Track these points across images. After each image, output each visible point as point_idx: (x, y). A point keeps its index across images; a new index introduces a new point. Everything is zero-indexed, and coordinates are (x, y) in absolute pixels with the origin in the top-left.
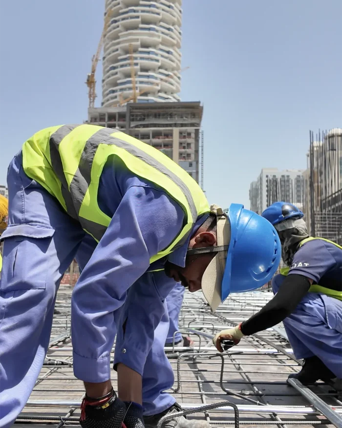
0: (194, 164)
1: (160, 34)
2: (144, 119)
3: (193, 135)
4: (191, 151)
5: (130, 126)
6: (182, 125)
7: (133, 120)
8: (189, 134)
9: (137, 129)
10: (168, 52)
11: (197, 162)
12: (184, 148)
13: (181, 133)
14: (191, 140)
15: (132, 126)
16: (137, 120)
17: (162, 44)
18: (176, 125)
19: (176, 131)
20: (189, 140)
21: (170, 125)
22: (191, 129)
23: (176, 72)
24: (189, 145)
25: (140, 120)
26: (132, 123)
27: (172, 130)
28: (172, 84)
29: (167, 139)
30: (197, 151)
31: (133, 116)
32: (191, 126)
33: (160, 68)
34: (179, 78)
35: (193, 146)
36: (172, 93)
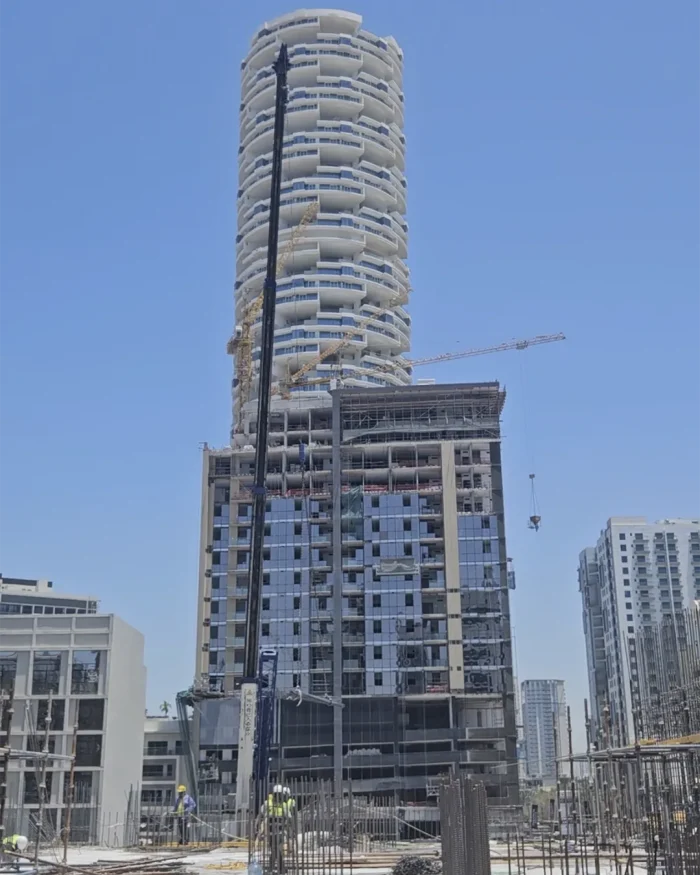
0: (493, 521)
1: (362, 231)
2: (373, 424)
3: (486, 456)
4: (484, 491)
5: (341, 439)
6: (460, 435)
7: (347, 426)
8: (477, 454)
9: (356, 446)
10: (382, 268)
11: (501, 518)
12: (467, 484)
13: (457, 452)
14: (483, 468)
15: (346, 439)
16: (356, 426)
17: (367, 251)
18: (444, 435)
19: (447, 447)
20: (477, 468)
21: (433, 436)
22: (481, 443)
23: (399, 309)
24: (477, 476)
25: (365, 426)
26: (345, 432)
27: (439, 447)
28: (392, 335)
29: (427, 467)
30: (498, 493)
31: (347, 416)
32: (479, 437)
33: (364, 301)
34: (407, 321)
35: (486, 480)
36: (392, 355)
